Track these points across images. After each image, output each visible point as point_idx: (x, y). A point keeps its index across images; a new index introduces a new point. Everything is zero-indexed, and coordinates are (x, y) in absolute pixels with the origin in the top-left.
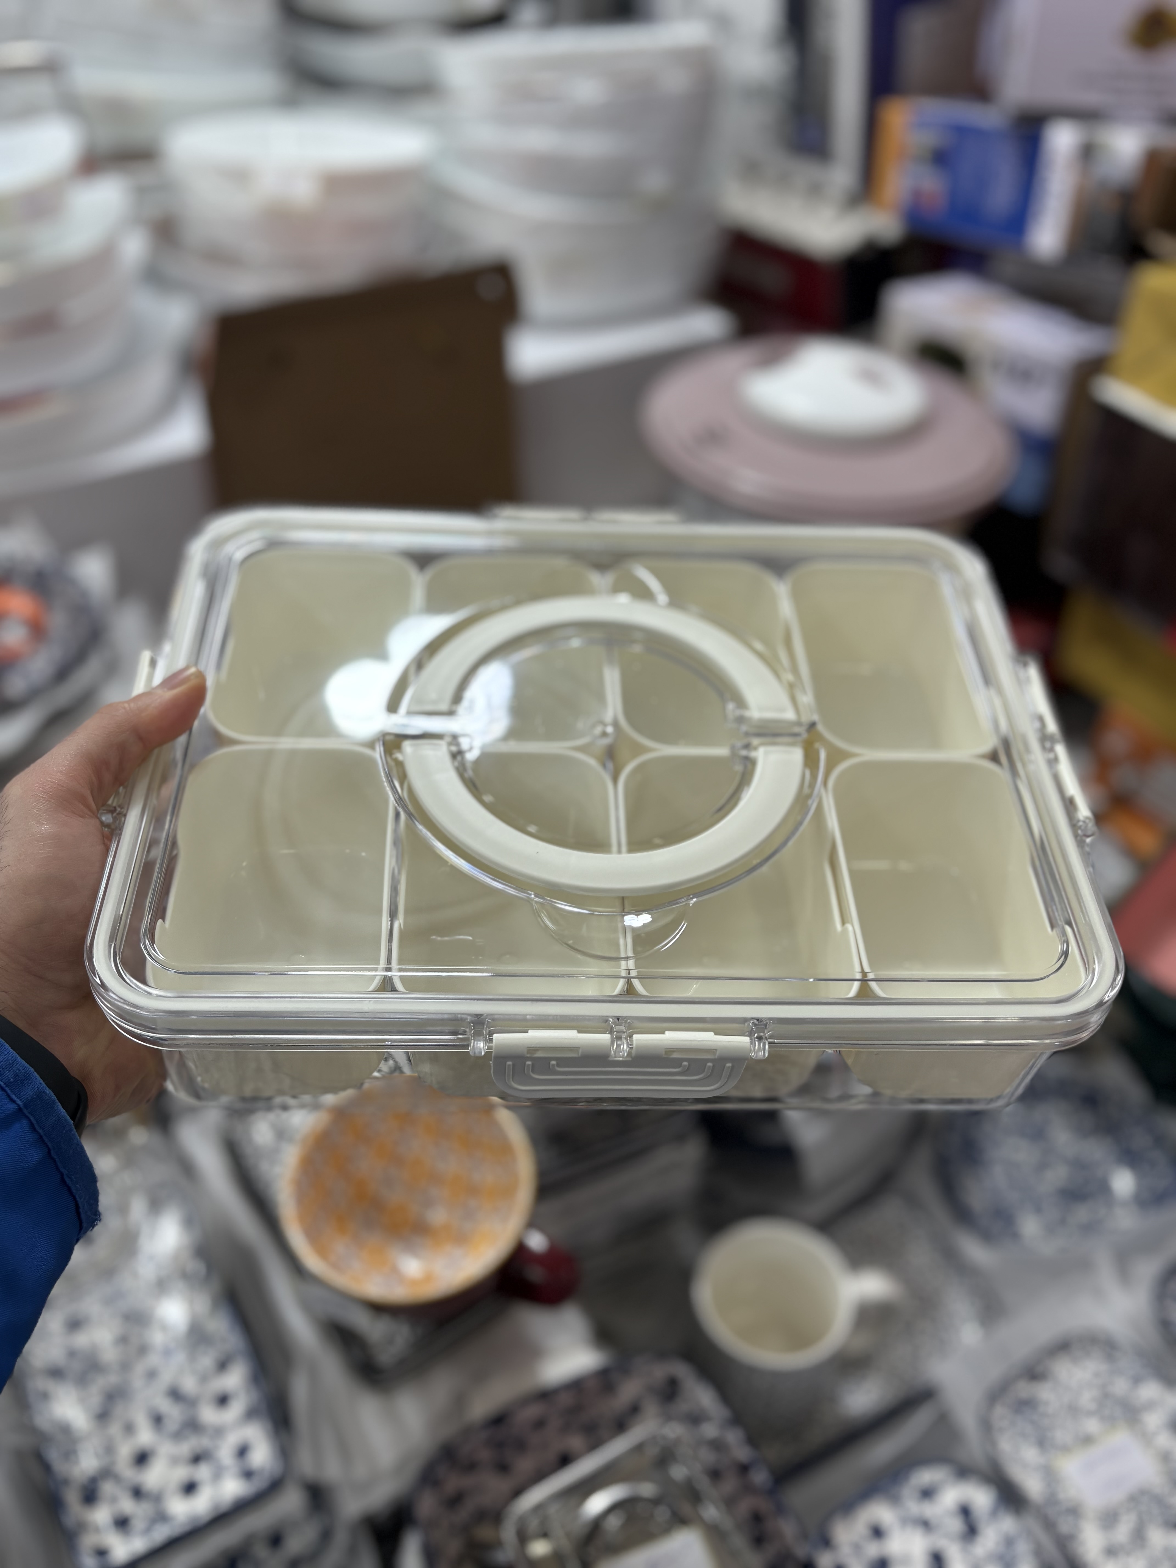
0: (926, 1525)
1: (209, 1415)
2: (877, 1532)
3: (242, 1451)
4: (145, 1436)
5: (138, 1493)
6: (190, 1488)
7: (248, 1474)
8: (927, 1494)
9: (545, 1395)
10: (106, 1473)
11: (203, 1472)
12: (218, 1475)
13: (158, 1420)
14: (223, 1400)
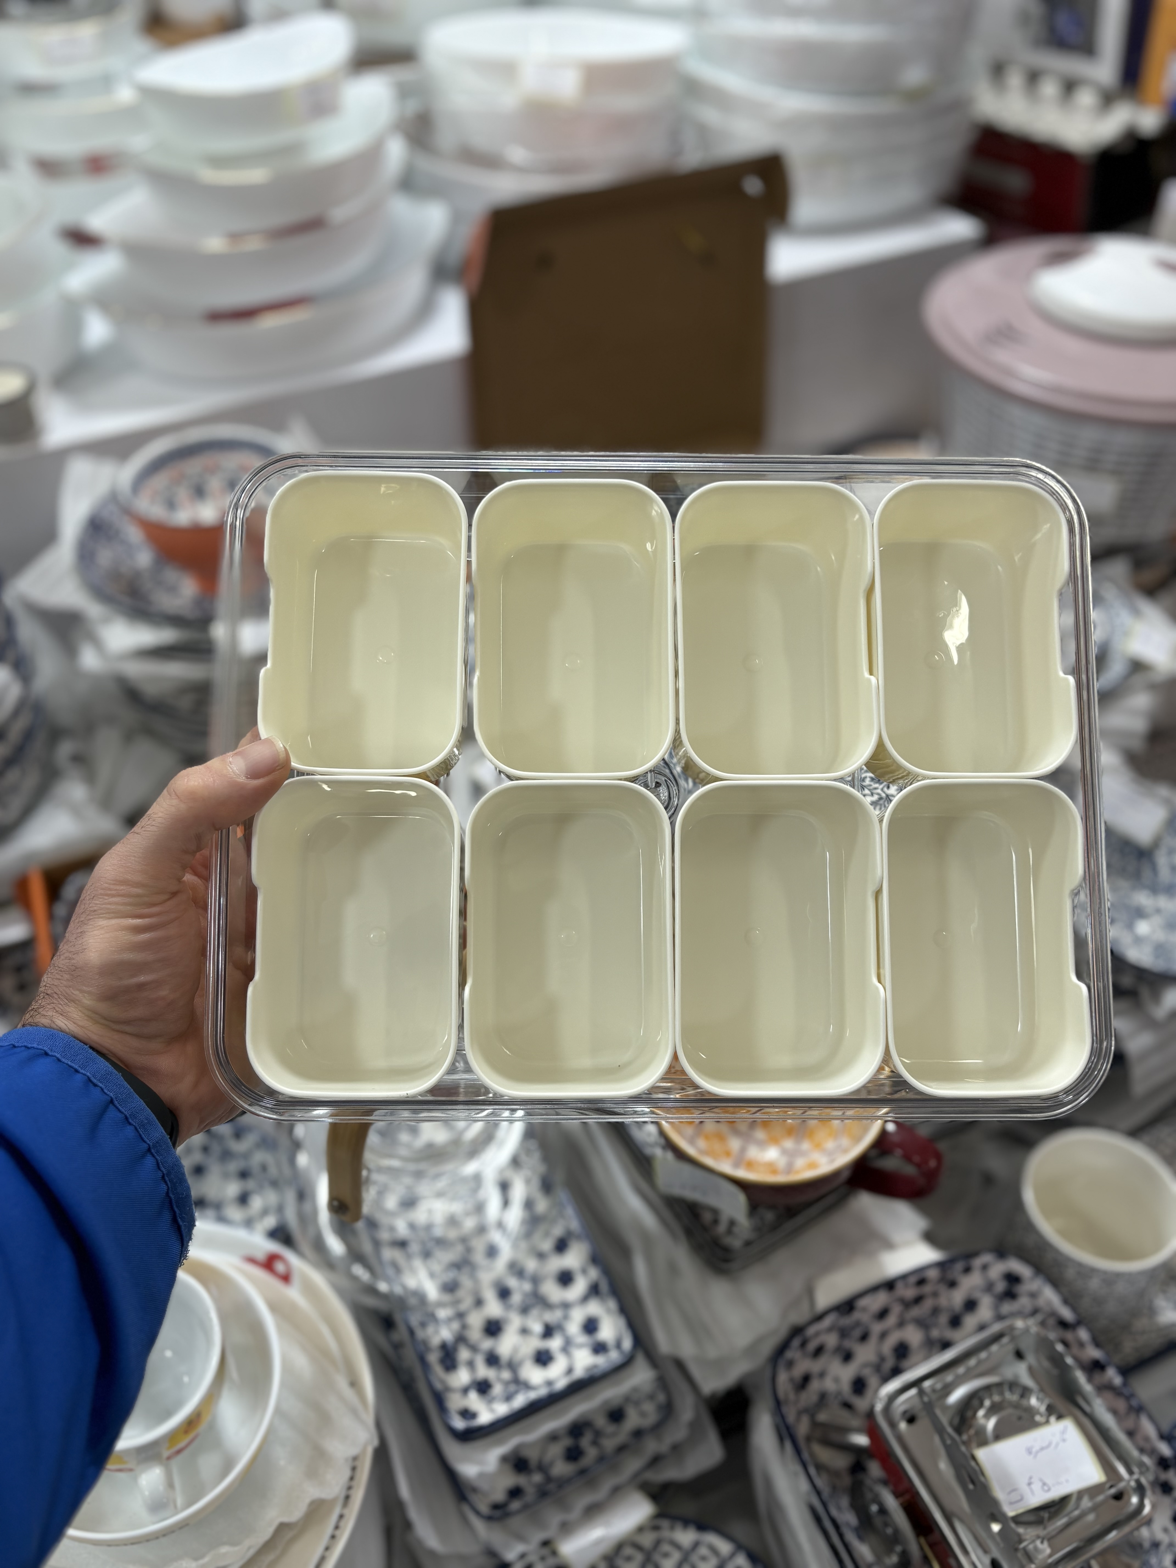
1: (553, 1291)
3: (590, 1326)
4: (493, 1308)
5: (492, 1360)
6: (543, 1358)
7: (599, 1348)
9: (890, 1285)
10: (461, 1339)
11: (555, 1344)
12: (569, 1347)
13: (504, 1293)
14: (565, 1278)
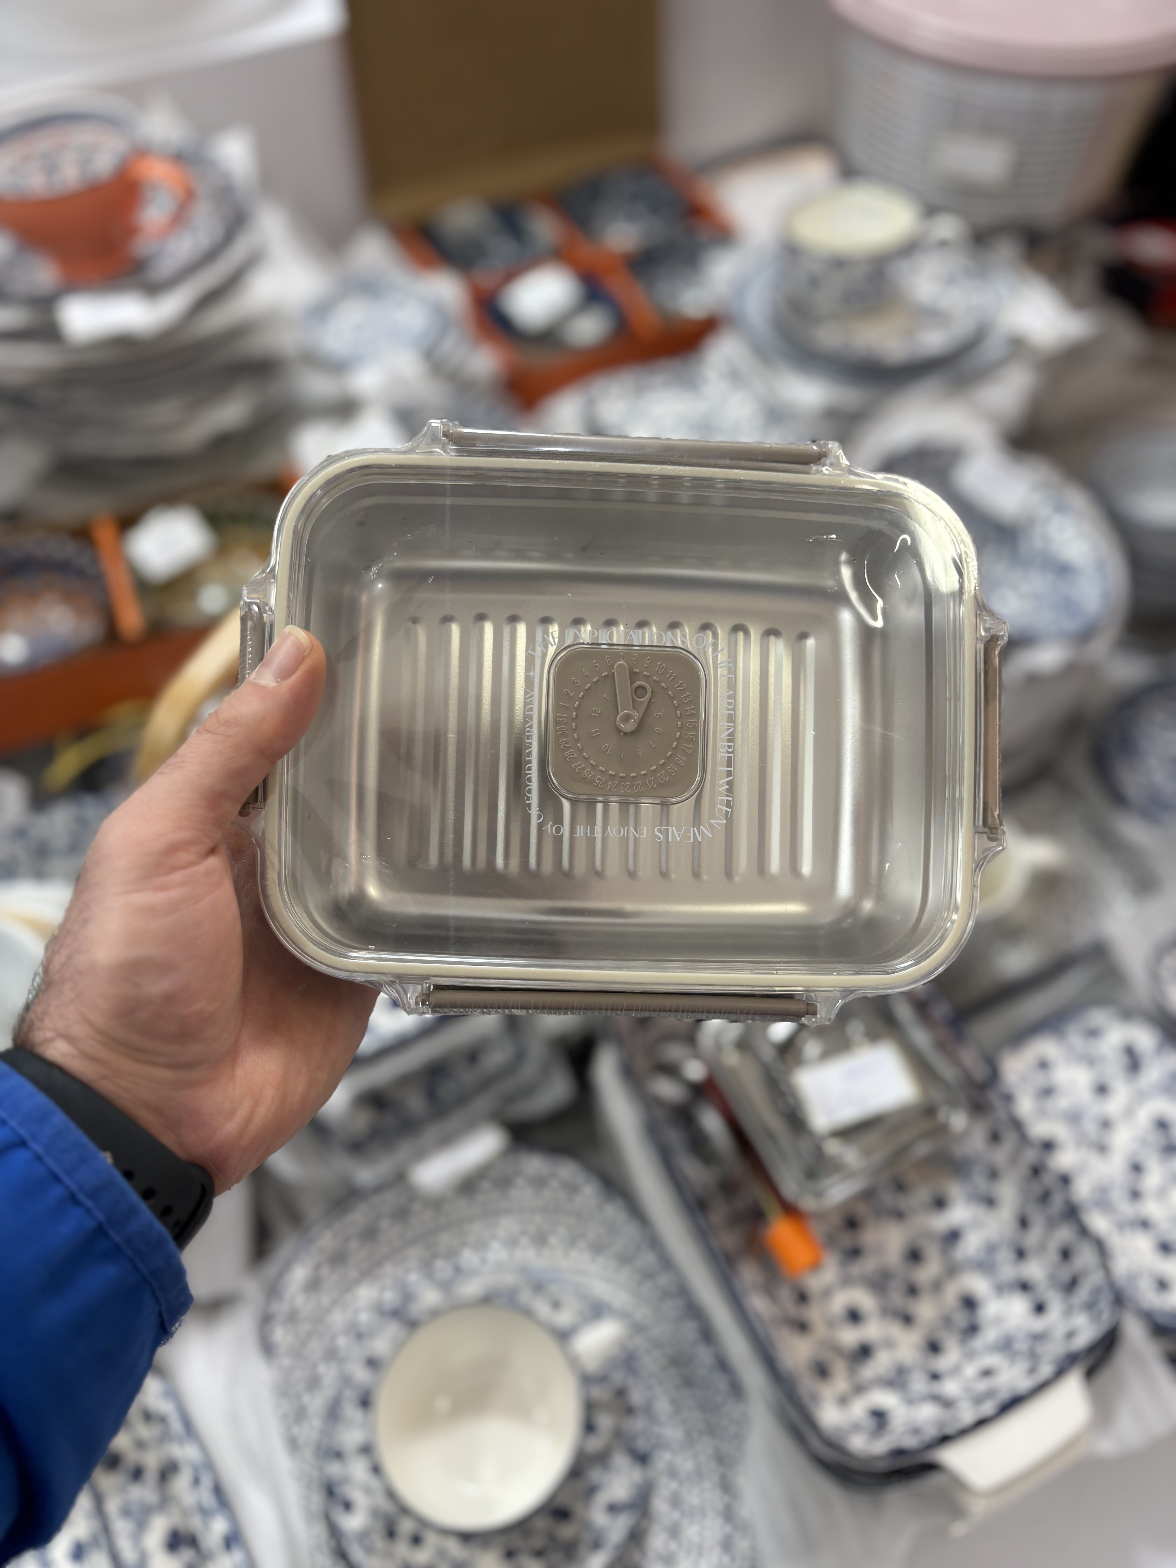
0: (1090, 1061)
2: (1044, 1065)
8: (1093, 1033)
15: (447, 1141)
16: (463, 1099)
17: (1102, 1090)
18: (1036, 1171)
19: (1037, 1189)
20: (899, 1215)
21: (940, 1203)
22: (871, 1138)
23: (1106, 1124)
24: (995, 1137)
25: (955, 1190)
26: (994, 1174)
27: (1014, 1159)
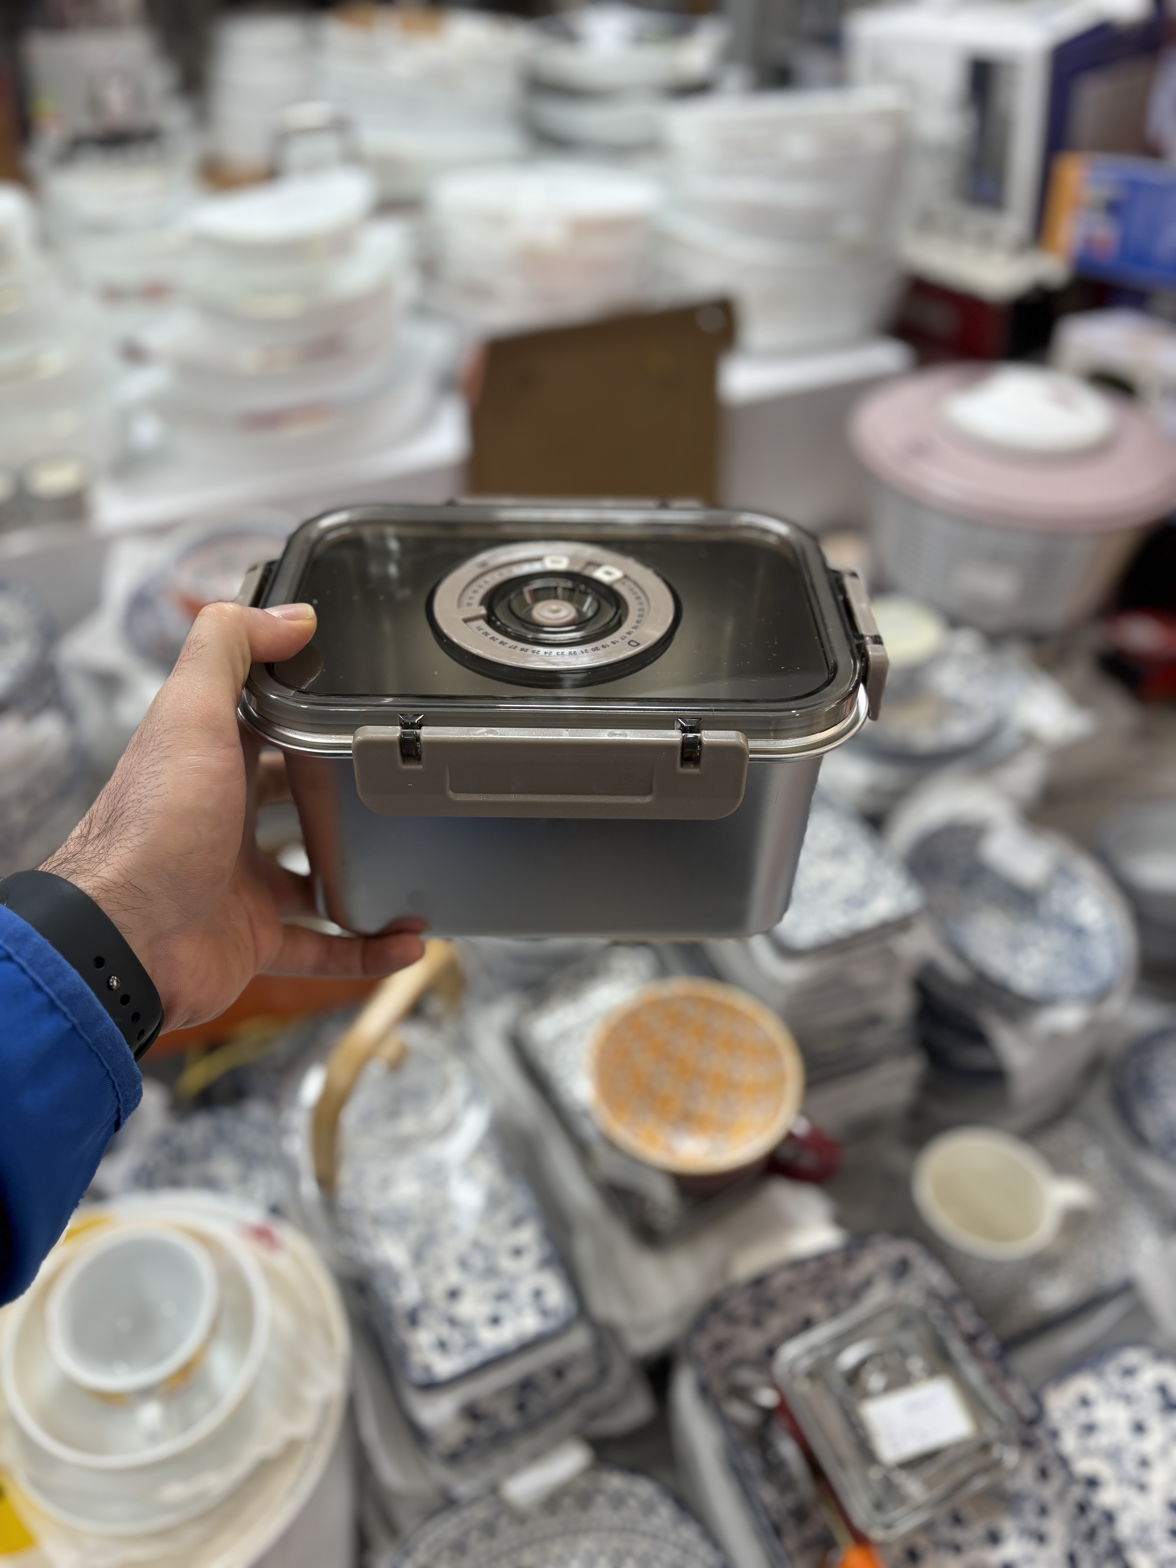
0: (1128, 1399)
1: (506, 1263)
2: (1085, 1402)
3: (538, 1294)
4: (454, 1277)
5: (453, 1322)
6: (495, 1321)
7: (544, 1313)
8: (1129, 1372)
9: (797, 1264)
10: (425, 1304)
11: (504, 1309)
12: (519, 1312)
13: (464, 1264)
14: (517, 1252)
15: (536, 1457)
16: (551, 1414)
17: (1139, 1428)
18: (1083, 1508)
19: (1083, 1526)
20: (957, 1549)
21: (994, 1538)
22: (931, 1470)
23: (1144, 1463)
24: (1043, 1474)
25: (1008, 1526)
26: (1043, 1511)
27: (1061, 1496)
